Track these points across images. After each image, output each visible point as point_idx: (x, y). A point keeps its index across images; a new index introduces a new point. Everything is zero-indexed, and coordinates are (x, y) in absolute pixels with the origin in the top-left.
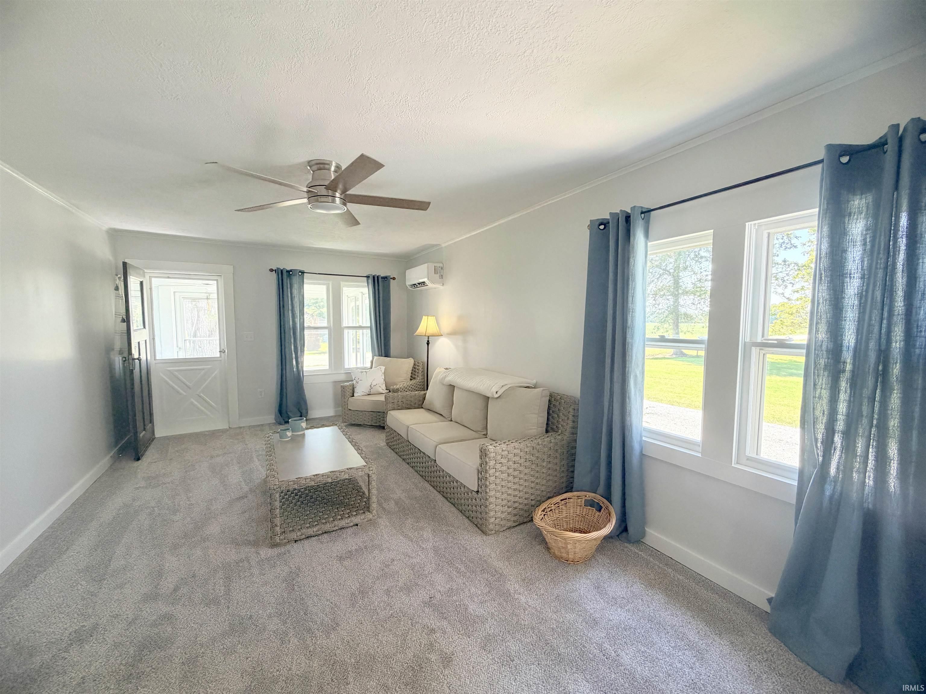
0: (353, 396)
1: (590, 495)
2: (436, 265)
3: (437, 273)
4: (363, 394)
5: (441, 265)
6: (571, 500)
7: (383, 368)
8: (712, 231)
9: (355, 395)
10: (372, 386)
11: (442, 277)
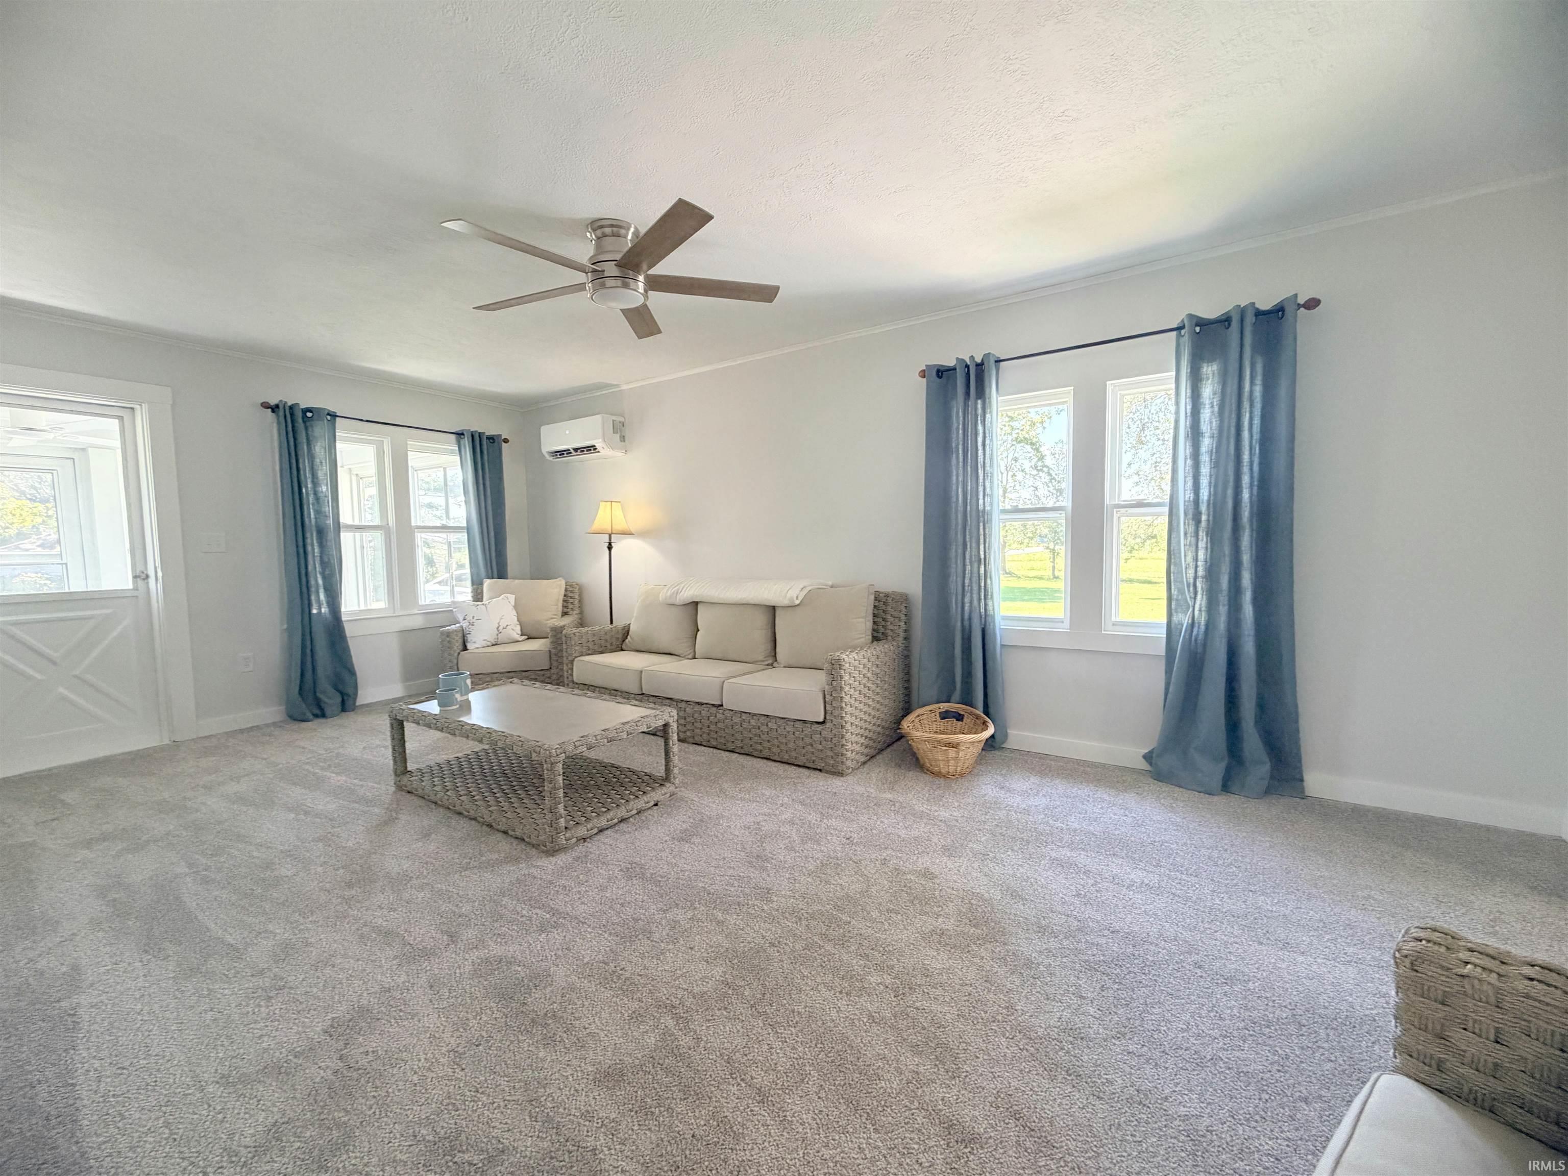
0: (465, 648)
1: (944, 706)
2: (614, 418)
3: (617, 433)
4: (484, 643)
5: (622, 419)
6: (925, 717)
7: (512, 598)
8: (1072, 388)
9: (469, 646)
10: (501, 628)
11: (623, 439)
